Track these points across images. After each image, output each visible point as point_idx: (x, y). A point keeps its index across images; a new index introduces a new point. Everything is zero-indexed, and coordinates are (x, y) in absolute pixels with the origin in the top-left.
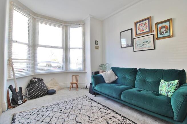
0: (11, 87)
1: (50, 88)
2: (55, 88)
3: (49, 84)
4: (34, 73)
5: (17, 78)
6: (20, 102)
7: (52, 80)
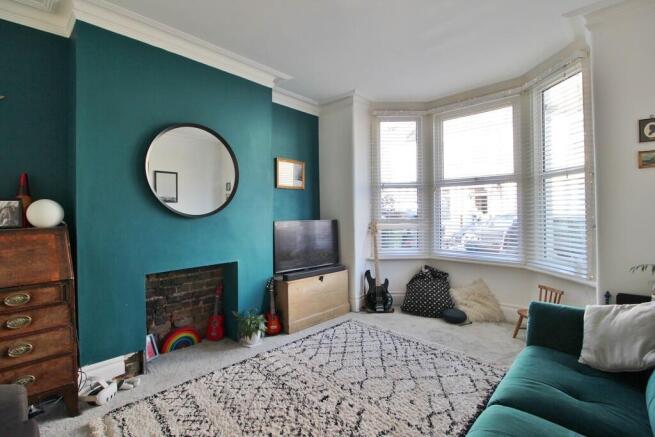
0: (368, 273)
1: (461, 304)
2: (471, 311)
3: (461, 293)
4: (430, 254)
5: (381, 260)
6: (380, 308)
7: (475, 283)
